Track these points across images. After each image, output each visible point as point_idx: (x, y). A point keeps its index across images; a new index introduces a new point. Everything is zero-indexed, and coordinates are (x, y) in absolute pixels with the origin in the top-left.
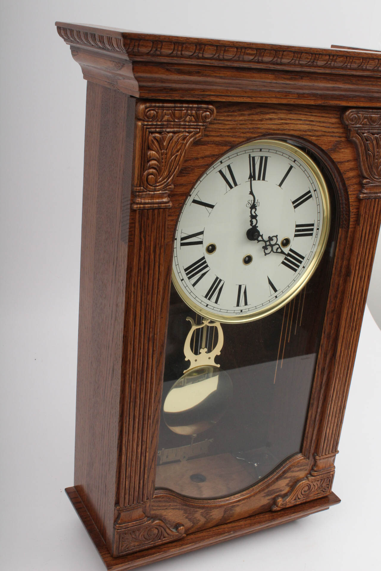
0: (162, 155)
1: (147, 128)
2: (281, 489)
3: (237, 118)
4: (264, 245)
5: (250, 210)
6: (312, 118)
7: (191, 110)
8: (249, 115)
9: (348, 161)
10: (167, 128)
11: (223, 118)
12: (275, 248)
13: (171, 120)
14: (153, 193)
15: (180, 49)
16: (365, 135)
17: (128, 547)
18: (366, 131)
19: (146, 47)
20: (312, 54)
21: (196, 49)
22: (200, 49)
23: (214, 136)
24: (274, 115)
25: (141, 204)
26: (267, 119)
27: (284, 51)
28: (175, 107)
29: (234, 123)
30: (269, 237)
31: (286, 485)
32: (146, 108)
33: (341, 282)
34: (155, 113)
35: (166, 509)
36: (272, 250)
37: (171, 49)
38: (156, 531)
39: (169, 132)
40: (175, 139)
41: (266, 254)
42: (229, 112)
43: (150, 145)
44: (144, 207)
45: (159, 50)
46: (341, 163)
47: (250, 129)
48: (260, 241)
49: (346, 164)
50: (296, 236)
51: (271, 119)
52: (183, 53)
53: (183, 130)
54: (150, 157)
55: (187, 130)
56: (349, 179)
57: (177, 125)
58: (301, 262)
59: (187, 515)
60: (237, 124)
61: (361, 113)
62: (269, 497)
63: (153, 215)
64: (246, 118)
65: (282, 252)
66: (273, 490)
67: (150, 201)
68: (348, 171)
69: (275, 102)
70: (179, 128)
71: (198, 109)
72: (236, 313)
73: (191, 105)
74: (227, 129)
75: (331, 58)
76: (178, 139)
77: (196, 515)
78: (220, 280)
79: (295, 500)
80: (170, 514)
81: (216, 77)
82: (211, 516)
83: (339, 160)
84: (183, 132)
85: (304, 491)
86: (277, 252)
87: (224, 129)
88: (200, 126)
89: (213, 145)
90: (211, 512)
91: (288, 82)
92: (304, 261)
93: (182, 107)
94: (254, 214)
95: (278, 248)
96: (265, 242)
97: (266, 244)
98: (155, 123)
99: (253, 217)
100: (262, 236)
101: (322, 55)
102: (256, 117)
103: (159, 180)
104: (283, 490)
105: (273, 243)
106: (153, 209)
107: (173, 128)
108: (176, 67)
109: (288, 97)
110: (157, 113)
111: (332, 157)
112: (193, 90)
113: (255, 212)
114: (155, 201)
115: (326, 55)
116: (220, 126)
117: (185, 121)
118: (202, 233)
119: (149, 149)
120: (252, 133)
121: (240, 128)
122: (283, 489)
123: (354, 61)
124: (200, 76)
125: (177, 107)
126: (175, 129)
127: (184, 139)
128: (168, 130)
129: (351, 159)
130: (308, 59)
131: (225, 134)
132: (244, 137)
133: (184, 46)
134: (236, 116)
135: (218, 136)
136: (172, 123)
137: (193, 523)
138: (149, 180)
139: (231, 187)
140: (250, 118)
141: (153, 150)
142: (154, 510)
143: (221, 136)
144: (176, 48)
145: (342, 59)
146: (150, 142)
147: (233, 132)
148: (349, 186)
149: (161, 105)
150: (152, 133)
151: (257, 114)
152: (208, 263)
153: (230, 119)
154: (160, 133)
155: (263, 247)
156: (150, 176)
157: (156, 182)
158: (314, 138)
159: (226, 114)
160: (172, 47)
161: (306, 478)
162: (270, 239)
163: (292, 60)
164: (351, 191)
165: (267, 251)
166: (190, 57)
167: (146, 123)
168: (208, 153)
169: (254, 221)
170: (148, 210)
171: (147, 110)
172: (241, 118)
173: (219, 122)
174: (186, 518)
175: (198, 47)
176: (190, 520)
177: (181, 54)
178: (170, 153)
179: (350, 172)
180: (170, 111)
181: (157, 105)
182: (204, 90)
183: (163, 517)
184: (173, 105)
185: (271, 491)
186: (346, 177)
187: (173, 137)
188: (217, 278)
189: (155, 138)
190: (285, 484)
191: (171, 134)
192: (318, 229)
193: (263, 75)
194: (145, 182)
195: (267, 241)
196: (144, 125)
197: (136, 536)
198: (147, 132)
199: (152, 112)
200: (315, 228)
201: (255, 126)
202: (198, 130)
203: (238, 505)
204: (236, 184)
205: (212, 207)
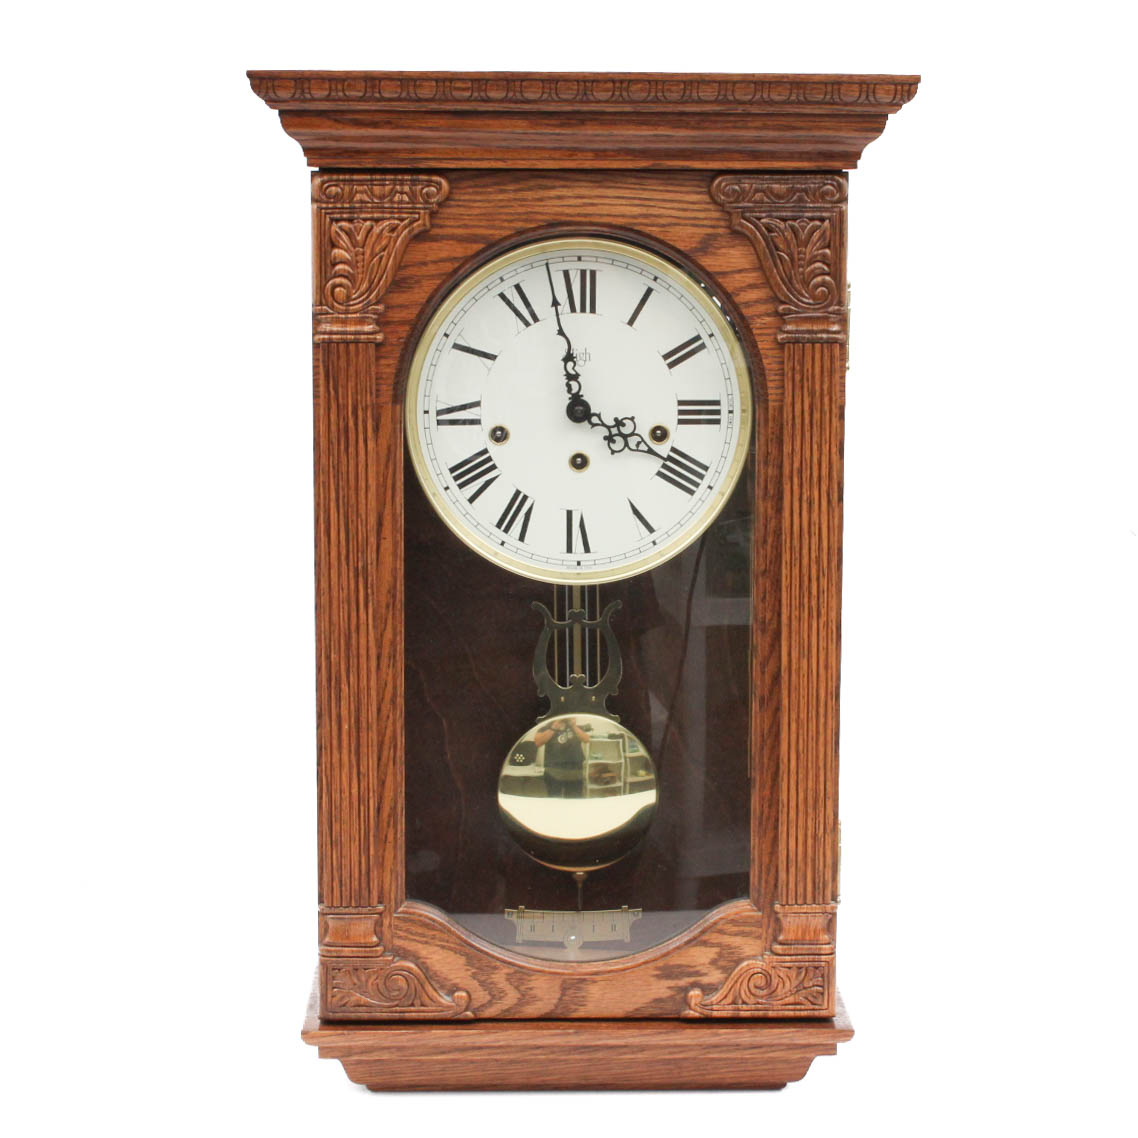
0: (356, 255)
1: (326, 214)
2: (698, 969)
3: (492, 197)
4: (607, 434)
5: (563, 364)
6: (646, 195)
7: (402, 185)
8: (515, 191)
9: (740, 271)
10: (361, 212)
11: (467, 197)
12: (633, 441)
13: (367, 199)
14: (343, 316)
15: (340, 87)
16: (763, 221)
17: (345, 1001)
18: (764, 215)
19: (286, 88)
20: (578, 81)
21: (366, 87)
22: (373, 87)
23: (451, 227)
24: (565, 190)
25: (324, 333)
26: (550, 198)
27: (522, 81)
28: (372, 180)
29: (487, 205)
30: (616, 420)
31: (710, 963)
32: (323, 183)
33: (769, 510)
34: (339, 190)
35: (426, 943)
36: (626, 444)
37: (326, 89)
38: (402, 983)
39: (365, 220)
40: (377, 230)
41: (613, 452)
42: (476, 186)
43: (334, 240)
44: (329, 339)
45: (307, 91)
46: (724, 274)
47: (519, 214)
48: (597, 425)
49: (737, 276)
50: (681, 422)
51: (560, 198)
52: (347, 93)
53: (388, 216)
54: (335, 258)
55: (396, 216)
56: (747, 304)
57: (378, 208)
58: (701, 477)
59: (474, 971)
60: (493, 207)
61: (747, 181)
62: (671, 983)
63: (348, 353)
64: (512, 196)
65: (650, 451)
66: (680, 966)
67: (340, 329)
68: (742, 289)
69: (551, 167)
70: (383, 212)
71: (414, 182)
72: (568, 567)
73: (400, 177)
74: (477, 215)
75: (618, 85)
76: (382, 230)
77: (493, 976)
78: (525, 498)
79: (734, 1003)
80: (436, 957)
81: (421, 128)
82: (531, 989)
83: (718, 269)
84: (389, 219)
85: (756, 987)
86: (637, 450)
87: (468, 215)
88: (419, 208)
89: (451, 242)
90: (529, 981)
91: (557, 131)
92: (708, 475)
93: (385, 180)
94: (573, 372)
95: (638, 444)
96: (609, 428)
97: (610, 432)
98: (339, 205)
99: (572, 377)
100: (599, 416)
101: (598, 81)
102: (529, 195)
103: (354, 296)
104: (705, 974)
105: (626, 430)
106: (347, 343)
107: (372, 212)
108: (350, 116)
109: (575, 157)
110: (342, 189)
111: (703, 264)
112: (394, 151)
113: (573, 369)
114: (348, 329)
115: (606, 82)
116: (462, 211)
117: (392, 201)
118: (477, 404)
119: (334, 245)
120: (525, 221)
121: (500, 214)
122: (703, 971)
123: (666, 87)
124: (393, 128)
125: (376, 180)
126: (376, 215)
127: (393, 229)
128: (363, 216)
129: (747, 267)
130: (572, 89)
131: (471, 223)
132: (509, 228)
133: (346, 83)
134: (490, 193)
135: (459, 227)
136: (370, 205)
137: (490, 994)
138: (335, 295)
139: (527, 324)
140: (519, 195)
141: (339, 247)
142: (400, 937)
143: (466, 226)
144: (333, 87)
145: (640, 86)
146: (333, 235)
147: (488, 220)
148: (752, 318)
149: (347, 177)
150: (337, 221)
151: (530, 189)
152: (496, 461)
153: (478, 198)
154: (350, 220)
155: (605, 438)
156: (338, 289)
157: (349, 298)
158: (654, 229)
159: (471, 190)
160: (327, 86)
161: (760, 958)
162: (619, 423)
163: (543, 93)
164: (758, 329)
165: (615, 447)
166: (360, 99)
167: (324, 205)
168: (444, 254)
169: (574, 385)
170: (338, 343)
171: (326, 185)
172: (501, 197)
173: (460, 203)
174: (474, 976)
175: (369, 84)
176: (482, 983)
177: (345, 95)
178: (368, 252)
179: (749, 290)
180: (365, 187)
181: (341, 177)
182: (413, 151)
183: (422, 960)
184: (369, 177)
185: (673, 966)
186: (742, 301)
187: (372, 227)
188: (518, 493)
189: (341, 228)
190: (707, 961)
191: (368, 223)
192: (731, 412)
193: (507, 122)
194: (330, 299)
195: (613, 427)
196: (322, 209)
197: (359, 979)
198: (328, 220)
199: (333, 188)
200: (724, 409)
201: (529, 210)
202: (417, 216)
203: (594, 982)
204: (536, 319)
205: (493, 357)
